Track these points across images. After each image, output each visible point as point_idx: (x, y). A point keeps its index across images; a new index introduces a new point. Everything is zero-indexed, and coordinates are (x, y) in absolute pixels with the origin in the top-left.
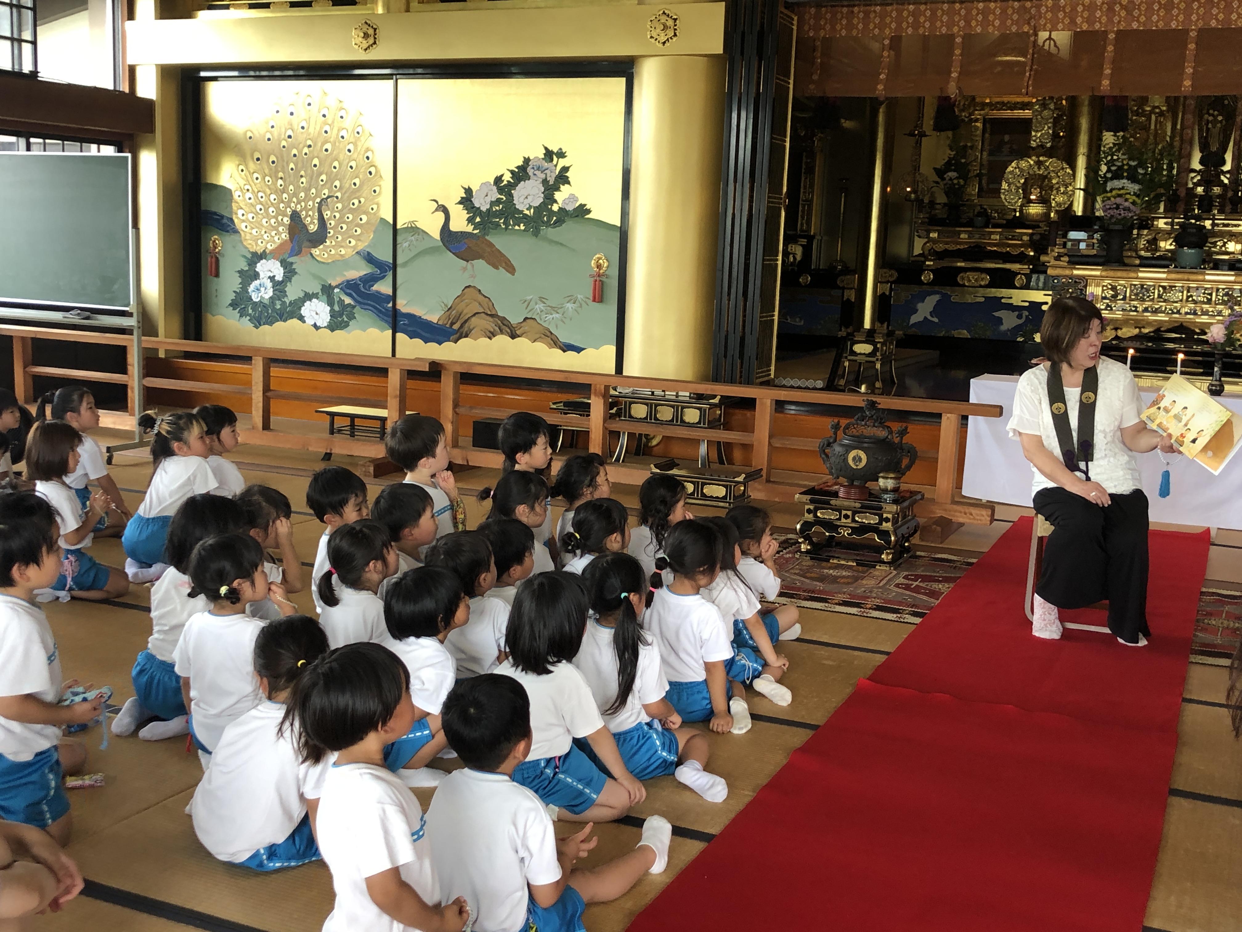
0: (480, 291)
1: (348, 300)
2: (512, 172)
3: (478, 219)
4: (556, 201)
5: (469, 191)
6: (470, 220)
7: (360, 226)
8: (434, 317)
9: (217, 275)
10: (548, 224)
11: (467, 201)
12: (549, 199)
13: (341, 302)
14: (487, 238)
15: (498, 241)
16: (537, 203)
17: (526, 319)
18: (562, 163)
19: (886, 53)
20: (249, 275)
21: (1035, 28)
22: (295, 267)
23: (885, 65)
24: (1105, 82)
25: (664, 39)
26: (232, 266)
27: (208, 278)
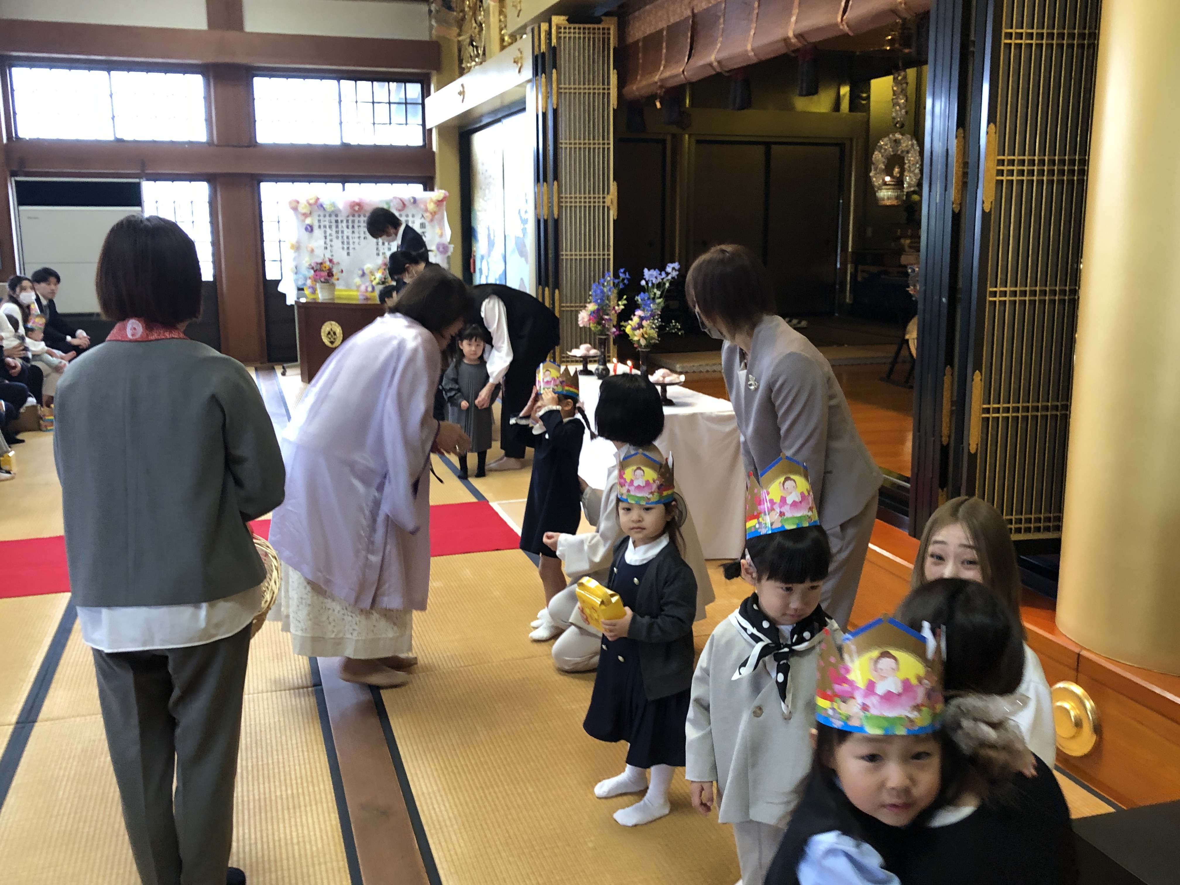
19: (640, 55)
20: (481, 272)
21: (693, 10)
22: (489, 265)
23: (640, 66)
24: (713, 58)
25: (518, 70)
26: (478, 265)
27: (473, 274)
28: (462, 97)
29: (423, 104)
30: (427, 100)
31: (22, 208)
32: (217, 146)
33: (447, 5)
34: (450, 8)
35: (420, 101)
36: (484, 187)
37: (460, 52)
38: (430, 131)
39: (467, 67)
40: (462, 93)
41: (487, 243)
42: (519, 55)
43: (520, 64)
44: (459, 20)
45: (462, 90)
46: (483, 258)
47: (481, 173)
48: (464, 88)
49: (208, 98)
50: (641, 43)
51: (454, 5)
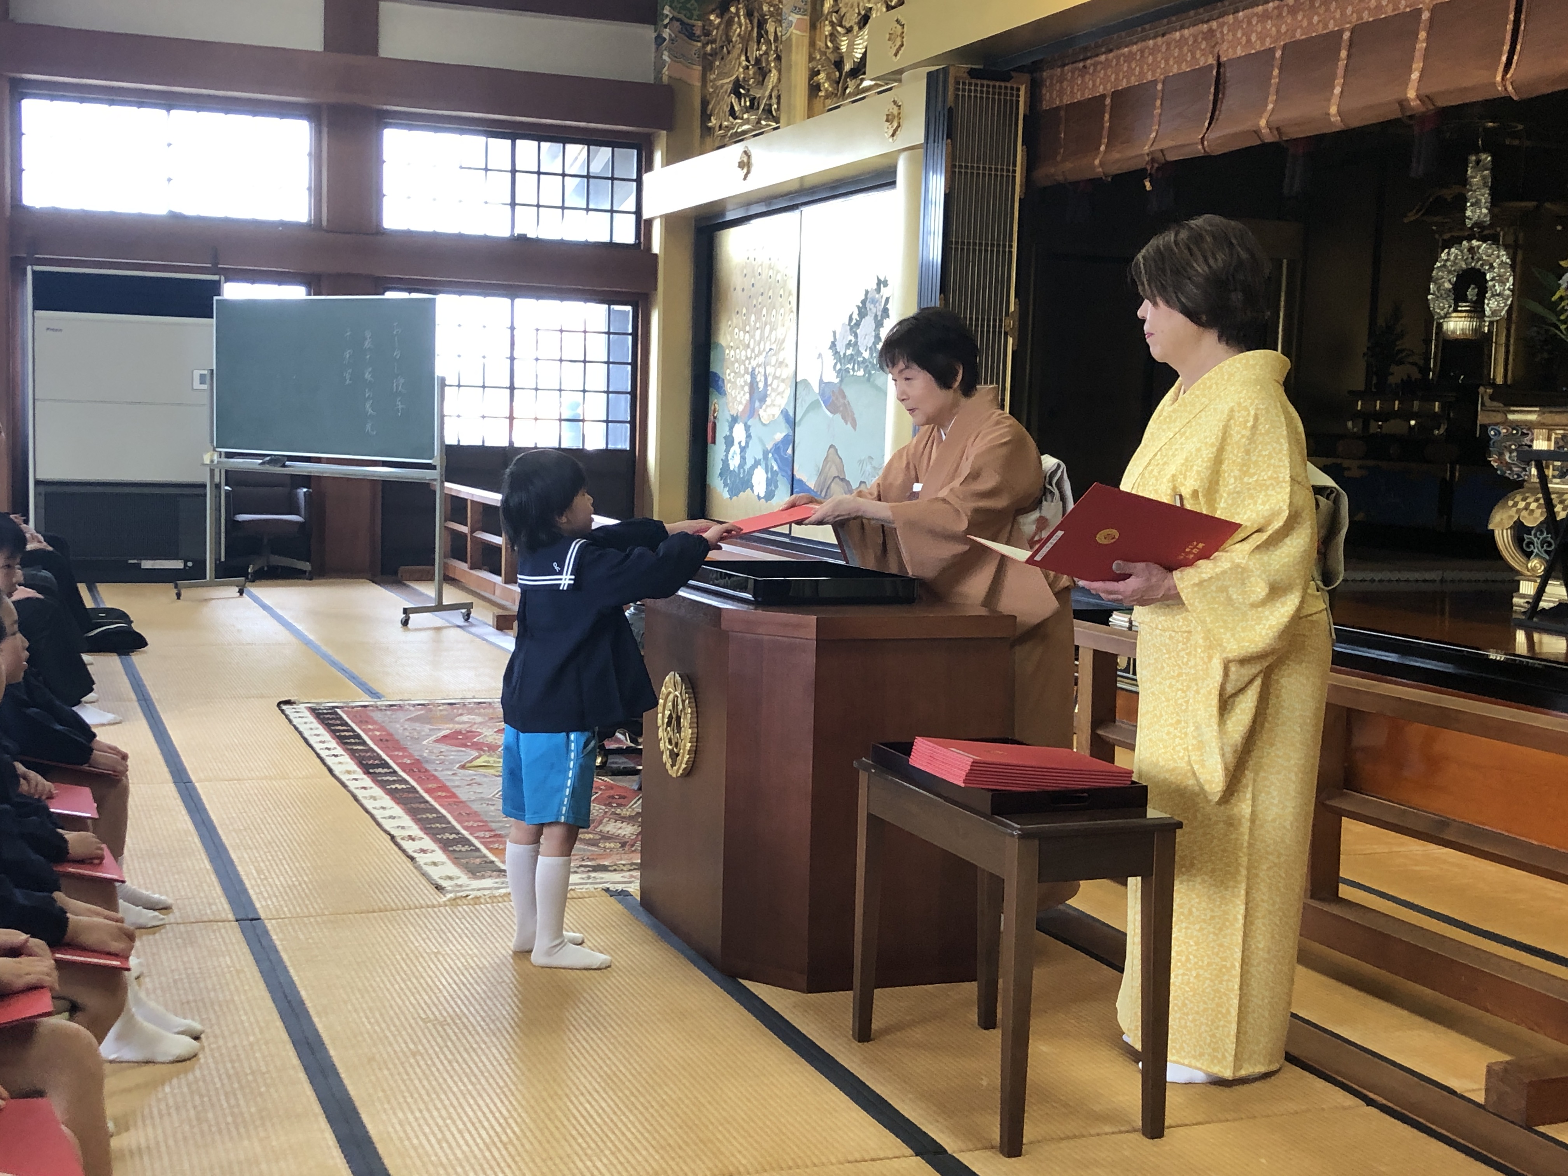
0: (836, 450)
1: (776, 468)
2: (858, 307)
3: (838, 366)
5: (834, 333)
6: (835, 367)
7: (783, 381)
8: (811, 484)
9: (714, 442)
11: (833, 345)
13: (772, 467)
14: (843, 387)
15: (850, 391)
17: (862, 482)
18: (886, 292)
19: (1107, 117)
20: (729, 441)
21: (1219, 57)
22: (752, 430)
23: (1105, 133)
24: (1263, 123)
25: (891, 132)
26: (722, 431)
27: (710, 445)
28: (745, 170)
29: (639, 181)
30: (646, 177)
31: (39, 313)
32: (327, 231)
33: (688, 32)
34: (691, 36)
35: (635, 177)
36: (744, 311)
37: (705, 103)
38: (649, 222)
39: (720, 127)
40: (746, 164)
41: (747, 396)
42: (895, 111)
43: (895, 124)
44: (705, 54)
45: (745, 160)
46: (734, 420)
47: (739, 289)
48: (749, 157)
49: (316, 157)
50: (1108, 101)
51: (698, 32)
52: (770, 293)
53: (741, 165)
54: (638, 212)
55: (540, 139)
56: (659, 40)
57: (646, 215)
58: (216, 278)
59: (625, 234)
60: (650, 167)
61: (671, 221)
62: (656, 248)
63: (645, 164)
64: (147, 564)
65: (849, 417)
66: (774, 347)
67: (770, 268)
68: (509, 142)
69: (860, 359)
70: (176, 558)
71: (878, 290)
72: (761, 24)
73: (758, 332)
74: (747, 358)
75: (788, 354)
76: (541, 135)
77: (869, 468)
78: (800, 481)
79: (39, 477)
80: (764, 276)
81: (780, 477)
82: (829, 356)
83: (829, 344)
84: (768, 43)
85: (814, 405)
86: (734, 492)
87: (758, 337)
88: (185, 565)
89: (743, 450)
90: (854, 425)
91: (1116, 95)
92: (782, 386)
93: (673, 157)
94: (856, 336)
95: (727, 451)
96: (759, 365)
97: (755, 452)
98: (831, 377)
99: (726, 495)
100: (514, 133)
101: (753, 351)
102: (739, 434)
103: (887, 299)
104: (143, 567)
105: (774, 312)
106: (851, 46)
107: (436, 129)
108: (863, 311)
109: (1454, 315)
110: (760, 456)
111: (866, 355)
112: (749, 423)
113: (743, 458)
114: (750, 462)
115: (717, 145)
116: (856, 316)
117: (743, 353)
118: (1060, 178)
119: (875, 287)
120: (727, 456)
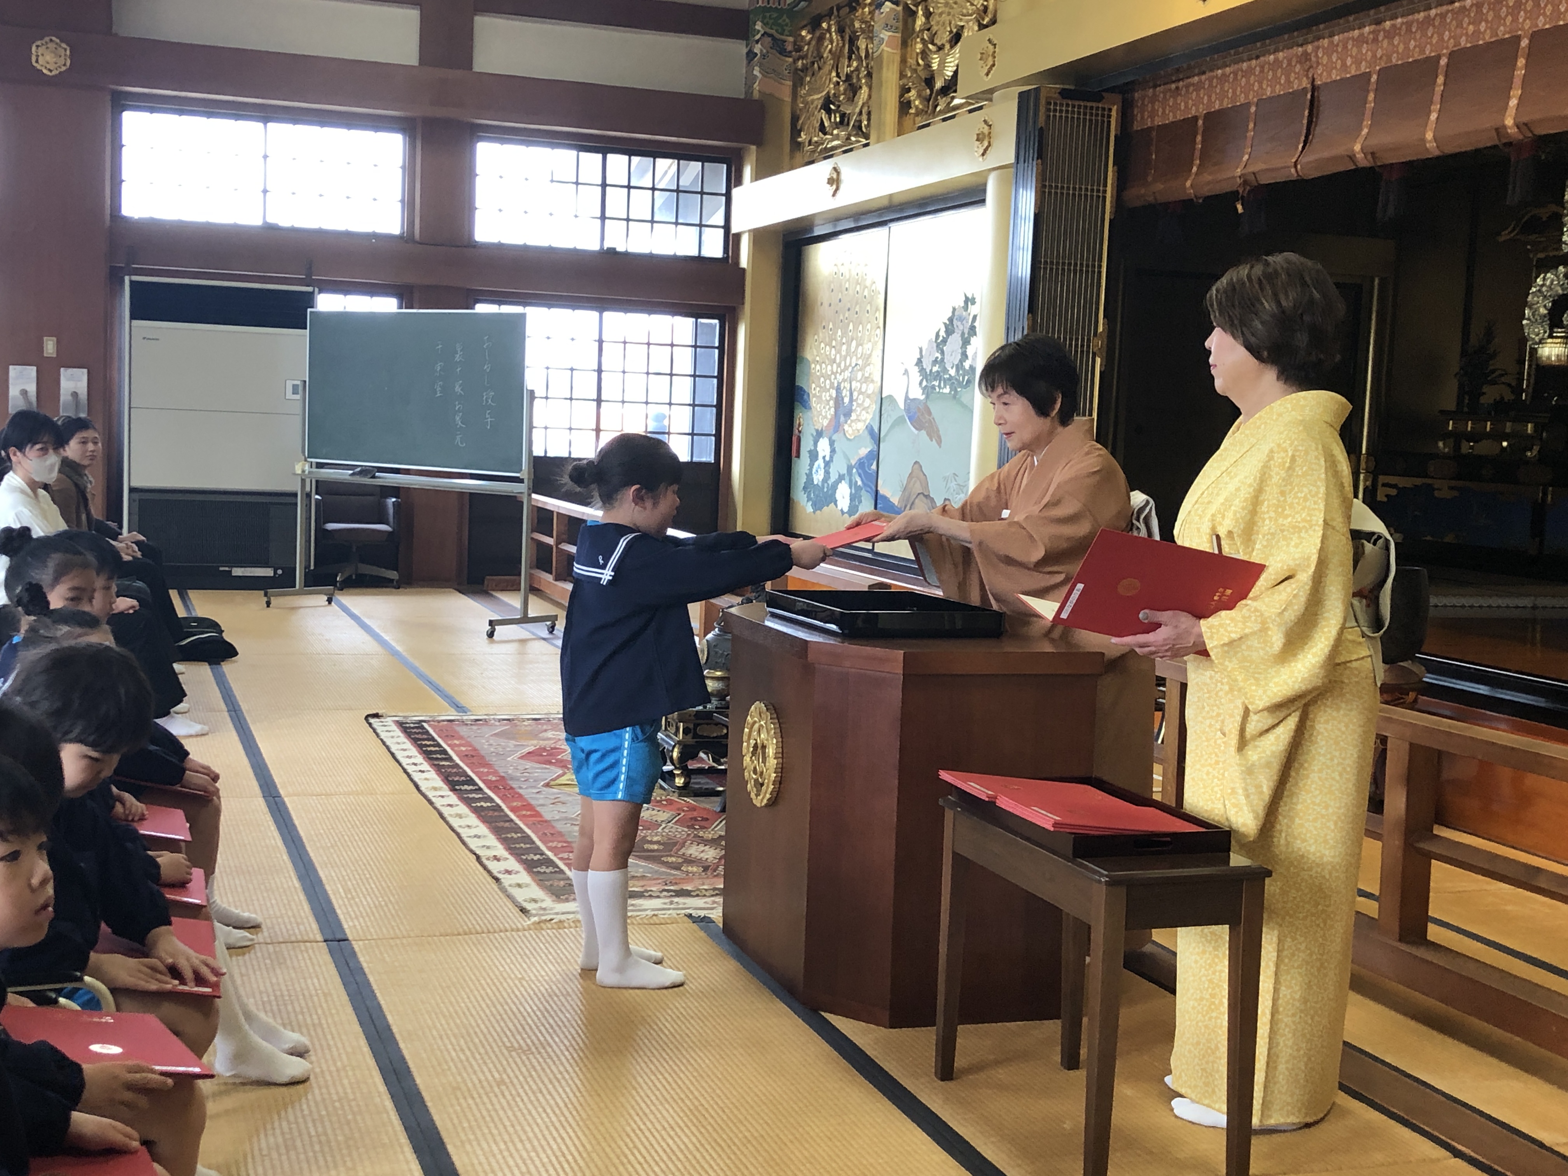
0: (921, 468)
1: (860, 483)
2: (945, 324)
3: (924, 383)
4: (967, 357)
5: (921, 349)
6: (921, 383)
7: (869, 396)
8: (895, 500)
9: (798, 456)
10: (960, 384)
11: (919, 362)
12: (965, 356)
13: (856, 483)
14: (929, 404)
15: (936, 409)
16: (956, 362)
17: (945, 500)
18: (973, 310)
19: (1199, 138)
20: (814, 455)
21: (1313, 80)
22: (836, 445)
23: (1197, 154)
24: (1357, 147)
25: (981, 151)
26: (806, 445)
27: (794, 459)
28: (834, 187)
29: (728, 196)
30: (735, 192)
31: (136, 323)
32: (419, 243)
33: (779, 47)
34: (783, 52)
35: (724, 192)
36: (831, 326)
37: (795, 119)
38: (738, 236)
39: (810, 143)
40: (835, 181)
41: (833, 410)
42: (986, 130)
43: (986, 144)
44: (796, 69)
45: (835, 176)
46: (819, 434)
47: (826, 304)
48: (838, 173)
49: (409, 170)
50: (1200, 122)
51: (789, 48)
52: (857, 309)
53: (831, 181)
54: (727, 227)
55: (630, 153)
56: (751, 55)
57: (734, 230)
58: (310, 289)
59: (714, 248)
60: (739, 182)
61: (760, 236)
62: (744, 261)
63: (734, 179)
64: (237, 572)
65: (934, 433)
66: (860, 362)
67: (858, 283)
68: (600, 156)
69: (947, 376)
70: (266, 565)
71: (966, 308)
72: (853, 41)
73: (844, 347)
74: (833, 373)
75: (874, 370)
76: (631, 149)
77: (953, 485)
78: (885, 498)
79: (134, 484)
80: (851, 291)
81: (863, 492)
82: (915, 373)
83: (915, 361)
84: (859, 58)
85: (899, 421)
86: (817, 506)
87: (844, 353)
88: (275, 573)
89: (827, 464)
90: (939, 442)
91: (1208, 116)
92: (867, 402)
93: (762, 172)
94: (943, 353)
95: (811, 465)
96: (844, 380)
97: (839, 467)
98: (917, 393)
99: (809, 509)
100: (604, 147)
101: (839, 366)
102: (823, 447)
103: (975, 317)
104: (234, 574)
105: (860, 328)
106: (942, 64)
107: (528, 143)
108: (949, 329)
109: (1550, 340)
110: (844, 471)
111: (952, 372)
112: (834, 438)
113: (827, 473)
114: (833, 477)
115: (806, 160)
116: (942, 333)
117: (829, 367)
118: (1151, 199)
119: (962, 304)
120: (811, 470)
